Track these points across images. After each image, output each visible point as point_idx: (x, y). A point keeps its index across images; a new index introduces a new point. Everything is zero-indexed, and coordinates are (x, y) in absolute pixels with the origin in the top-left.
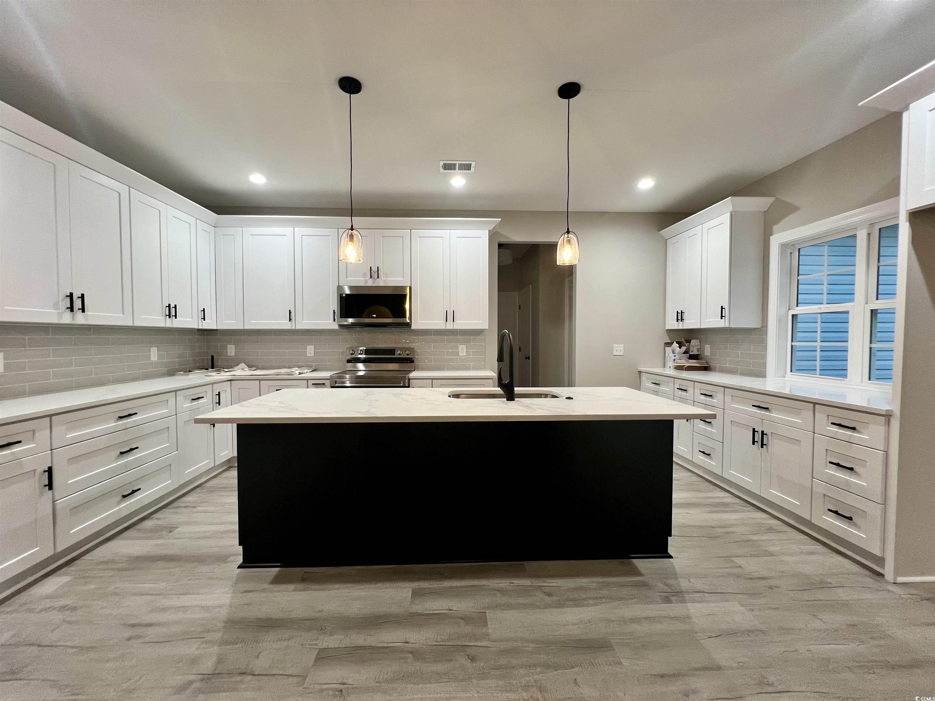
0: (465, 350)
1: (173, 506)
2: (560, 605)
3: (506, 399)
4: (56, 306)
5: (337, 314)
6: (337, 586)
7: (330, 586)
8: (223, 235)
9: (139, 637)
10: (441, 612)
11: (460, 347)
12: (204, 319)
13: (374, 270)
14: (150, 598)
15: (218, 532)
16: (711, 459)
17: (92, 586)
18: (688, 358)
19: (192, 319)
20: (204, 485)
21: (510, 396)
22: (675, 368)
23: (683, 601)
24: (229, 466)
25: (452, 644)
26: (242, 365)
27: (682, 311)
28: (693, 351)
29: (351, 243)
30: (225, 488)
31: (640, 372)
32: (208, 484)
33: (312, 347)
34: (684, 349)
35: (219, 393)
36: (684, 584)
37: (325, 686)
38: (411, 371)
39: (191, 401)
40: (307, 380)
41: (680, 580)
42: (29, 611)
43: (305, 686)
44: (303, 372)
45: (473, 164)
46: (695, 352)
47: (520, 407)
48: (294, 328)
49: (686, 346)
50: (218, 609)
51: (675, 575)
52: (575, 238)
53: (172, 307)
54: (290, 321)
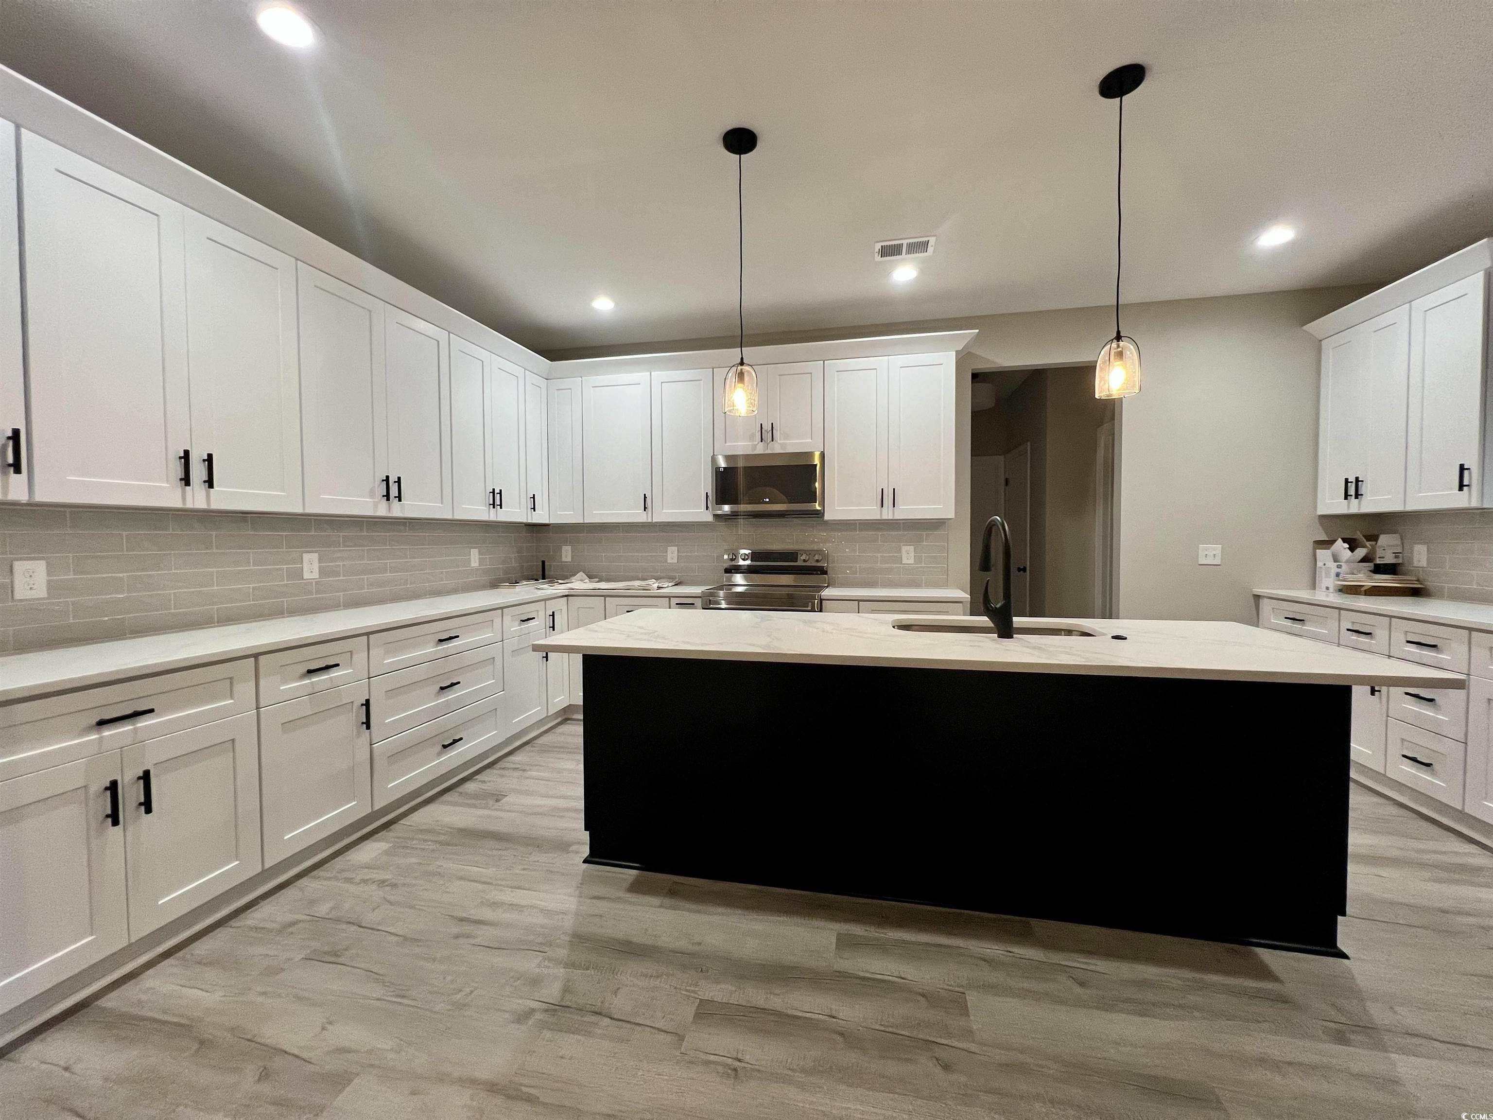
0: (912, 554)
1: (499, 767)
2: (1107, 1005)
3: (996, 635)
4: (372, 494)
5: (711, 499)
6: (720, 910)
7: (712, 909)
8: (557, 390)
9: (468, 936)
10: (887, 978)
11: (904, 549)
12: (534, 509)
13: (766, 429)
14: (480, 887)
15: (556, 809)
16: (1434, 774)
17: (414, 860)
18: (1371, 571)
19: (520, 509)
20: (536, 741)
21: (1005, 630)
22: (1340, 591)
23: (1380, 1046)
24: (564, 717)
25: (907, 1034)
26: (581, 575)
27: (1357, 478)
28: (1383, 558)
29: (740, 385)
30: (561, 749)
31: (1257, 597)
32: (540, 741)
33: (675, 549)
34: (1361, 552)
35: (553, 613)
36: (1379, 1014)
37: (712, 1058)
38: (821, 588)
39: (520, 624)
40: (669, 597)
41: (1368, 1003)
42: (349, 880)
43: (683, 1050)
44: (663, 586)
45: (932, 241)
46: (1389, 559)
47: (1025, 649)
48: (650, 520)
49: (1364, 547)
50: (561, 916)
51: (1355, 993)
52: (1132, 347)
53: (497, 493)
54: (645, 510)
